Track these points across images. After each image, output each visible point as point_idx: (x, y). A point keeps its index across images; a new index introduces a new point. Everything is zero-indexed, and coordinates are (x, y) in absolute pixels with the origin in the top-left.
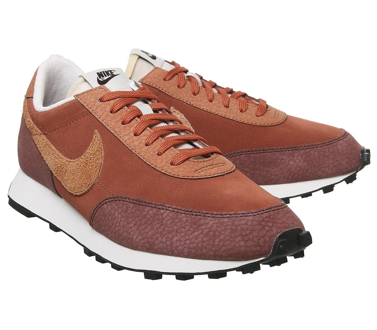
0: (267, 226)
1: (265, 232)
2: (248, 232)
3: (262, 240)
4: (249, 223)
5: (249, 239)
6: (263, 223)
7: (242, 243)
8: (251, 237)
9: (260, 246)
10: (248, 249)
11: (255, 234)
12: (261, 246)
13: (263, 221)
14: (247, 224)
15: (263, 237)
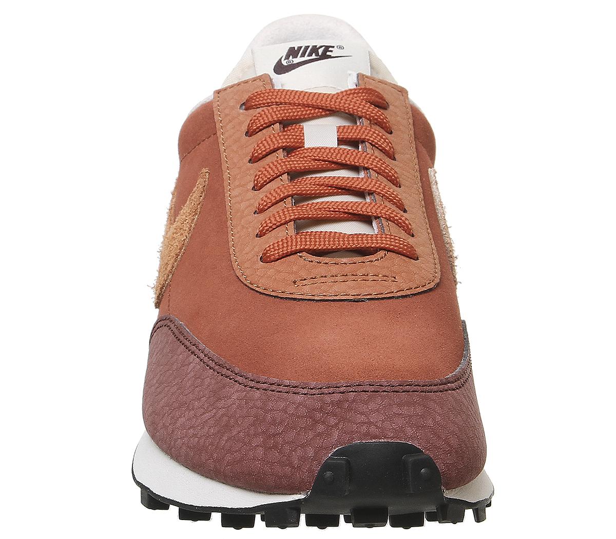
0: (323, 423)
1: (311, 437)
2: (280, 429)
3: (299, 452)
4: (291, 410)
5: (275, 447)
6: (318, 415)
7: (260, 452)
8: (280, 440)
9: (291, 465)
10: (267, 468)
11: (291, 435)
12: (293, 467)
13: (321, 410)
14: (285, 411)
15: (303, 446)
